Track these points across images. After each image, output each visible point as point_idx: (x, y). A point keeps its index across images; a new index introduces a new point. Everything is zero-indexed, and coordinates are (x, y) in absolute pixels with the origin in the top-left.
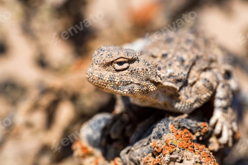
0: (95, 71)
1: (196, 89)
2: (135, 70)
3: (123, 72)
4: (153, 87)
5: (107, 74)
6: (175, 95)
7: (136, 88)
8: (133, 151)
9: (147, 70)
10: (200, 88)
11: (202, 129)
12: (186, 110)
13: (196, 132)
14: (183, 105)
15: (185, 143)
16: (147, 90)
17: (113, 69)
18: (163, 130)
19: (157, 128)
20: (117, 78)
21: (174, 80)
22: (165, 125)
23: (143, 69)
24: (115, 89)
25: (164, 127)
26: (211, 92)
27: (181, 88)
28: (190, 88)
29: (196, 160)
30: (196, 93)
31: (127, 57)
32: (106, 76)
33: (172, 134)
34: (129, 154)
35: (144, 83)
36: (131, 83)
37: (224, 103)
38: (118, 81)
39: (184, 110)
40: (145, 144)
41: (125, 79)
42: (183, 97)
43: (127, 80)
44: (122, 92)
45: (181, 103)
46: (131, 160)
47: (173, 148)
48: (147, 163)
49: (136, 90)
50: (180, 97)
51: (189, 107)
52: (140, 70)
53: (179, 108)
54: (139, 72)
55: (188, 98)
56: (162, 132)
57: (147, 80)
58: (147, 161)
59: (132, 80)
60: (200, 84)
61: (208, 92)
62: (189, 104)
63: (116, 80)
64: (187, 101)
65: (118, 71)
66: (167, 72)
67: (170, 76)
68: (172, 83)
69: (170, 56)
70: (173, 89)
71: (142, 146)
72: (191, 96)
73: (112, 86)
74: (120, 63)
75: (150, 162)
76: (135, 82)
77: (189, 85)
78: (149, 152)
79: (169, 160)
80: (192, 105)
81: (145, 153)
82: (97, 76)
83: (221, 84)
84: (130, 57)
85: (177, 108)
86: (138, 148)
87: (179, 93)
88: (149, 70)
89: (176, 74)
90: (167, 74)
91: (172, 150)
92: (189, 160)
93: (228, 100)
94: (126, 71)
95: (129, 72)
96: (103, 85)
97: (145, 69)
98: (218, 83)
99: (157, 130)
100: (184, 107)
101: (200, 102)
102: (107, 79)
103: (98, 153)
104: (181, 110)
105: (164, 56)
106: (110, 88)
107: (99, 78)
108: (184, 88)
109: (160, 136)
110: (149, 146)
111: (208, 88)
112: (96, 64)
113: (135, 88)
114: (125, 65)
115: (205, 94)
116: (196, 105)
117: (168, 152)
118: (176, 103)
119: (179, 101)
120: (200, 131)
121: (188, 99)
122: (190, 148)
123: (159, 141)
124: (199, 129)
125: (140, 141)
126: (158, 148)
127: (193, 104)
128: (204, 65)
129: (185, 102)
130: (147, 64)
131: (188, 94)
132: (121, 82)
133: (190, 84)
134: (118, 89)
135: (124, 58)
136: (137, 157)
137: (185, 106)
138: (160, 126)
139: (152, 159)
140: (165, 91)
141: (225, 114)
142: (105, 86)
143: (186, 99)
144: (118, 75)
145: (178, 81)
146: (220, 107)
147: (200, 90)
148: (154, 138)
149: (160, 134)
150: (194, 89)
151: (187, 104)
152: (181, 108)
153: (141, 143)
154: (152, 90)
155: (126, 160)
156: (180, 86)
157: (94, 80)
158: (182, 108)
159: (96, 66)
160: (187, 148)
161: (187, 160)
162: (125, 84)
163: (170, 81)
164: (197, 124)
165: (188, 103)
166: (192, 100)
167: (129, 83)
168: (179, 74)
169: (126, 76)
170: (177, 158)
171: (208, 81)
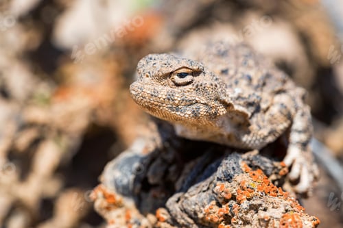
0: (146, 86)
1: (270, 117)
2: (201, 85)
3: (185, 87)
4: (222, 110)
5: (163, 90)
6: (244, 124)
7: (203, 110)
8: (186, 198)
9: (216, 86)
10: (276, 116)
11: (280, 170)
12: (256, 144)
13: (272, 174)
14: (254, 138)
15: (266, 186)
16: (216, 114)
17: (172, 83)
18: (233, 169)
19: (224, 166)
20: (178, 95)
21: (244, 103)
22: (235, 163)
23: (212, 85)
24: (174, 111)
25: (235, 166)
26: (289, 122)
27: (253, 114)
28: (263, 115)
29: (287, 208)
30: (271, 122)
31: (190, 67)
32: (162, 93)
33: (245, 174)
34: (180, 203)
35: (213, 103)
36: (197, 102)
37: (303, 137)
38: (179, 99)
39: (254, 145)
40: (205, 189)
41: (188, 96)
42: (254, 127)
43: (190, 99)
44: (182, 115)
45: (251, 135)
46: (184, 211)
47: (250, 192)
48: (210, 213)
49: (202, 113)
50: (250, 128)
51: (261, 140)
52: (209, 86)
53: (247, 142)
54: (206, 88)
55: (260, 128)
56: (232, 173)
57: (217, 99)
58: (210, 211)
59: (197, 99)
60: (275, 110)
61: (286, 121)
62: (262, 136)
63: (176, 98)
64: (260, 133)
65: (178, 85)
66: (234, 92)
67: (239, 97)
68: (243, 106)
69: (231, 72)
70: (244, 115)
71: (200, 192)
72: (264, 127)
73: (169, 106)
74: (182, 75)
75: (214, 213)
76: (202, 102)
77: (262, 112)
78: (211, 200)
79: (248, 208)
80: (264, 138)
81: (205, 201)
82: (149, 92)
83: (300, 113)
84: (195, 68)
85: (245, 142)
86: (194, 195)
87: (250, 121)
88: (218, 86)
89: (246, 95)
90: (235, 95)
91: (250, 195)
92: (277, 208)
93: (307, 134)
94: (190, 86)
95: (194, 87)
96: (156, 105)
97: (214, 84)
98: (297, 109)
99: (224, 170)
100: (255, 141)
101: (274, 135)
102: (164, 97)
103: (130, 203)
104: (250, 145)
105: (224, 72)
106: (167, 109)
107: (152, 95)
108: (255, 115)
109: (229, 178)
110: (210, 192)
111: (285, 116)
112: (147, 76)
113: (201, 110)
114: (188, 78)
115: (282, 123)
116: (270, 139)
117: (244, 197)
118: (244, 135)
119: (249, 133)
120: (276, 173)
121: (261, 130)
122: (273, 193)
123: (227, 184)
124: (276, 170)
125: (196, 185)
126: (226, 193)
127: (266, 137)
128: (276, 85)
129: (257, 134)
130: (215, 78)
131: (261, 124)
132: (183, 100)
133: (263, 110)
134: (177, 111)
135: (187, 68)
136: (193, 207)
137: (256, 139)
138: (227, 164)
139: (216, 209)
140: (232, 118)
141: (303, 152)
142: (160, 106)
143: (259, 130)
144: (179, 91)
145: (250, 104)
146: (298, 143)
147: (275, 119)
148: (219, 179)
149: (229, 175)
150: (267, 116)
151: (258, 137)
152: (250, 141)
153: (198, 187)
154: (221, 114)
155: (176, 211)
156: (252, 111)
157: (145, 98)
158: (252, 142)
159: (147, 80)
160: (269, 193)
161: (273, 207)
162: (188, 103)
163: (239, 104)
164: (272, 164)
165: (260, 135)
166: (265, 132)
167: (194, 102)
168: (250, 96)
169: (189, 93)
170: (260, 205)
171: (286, 107)
